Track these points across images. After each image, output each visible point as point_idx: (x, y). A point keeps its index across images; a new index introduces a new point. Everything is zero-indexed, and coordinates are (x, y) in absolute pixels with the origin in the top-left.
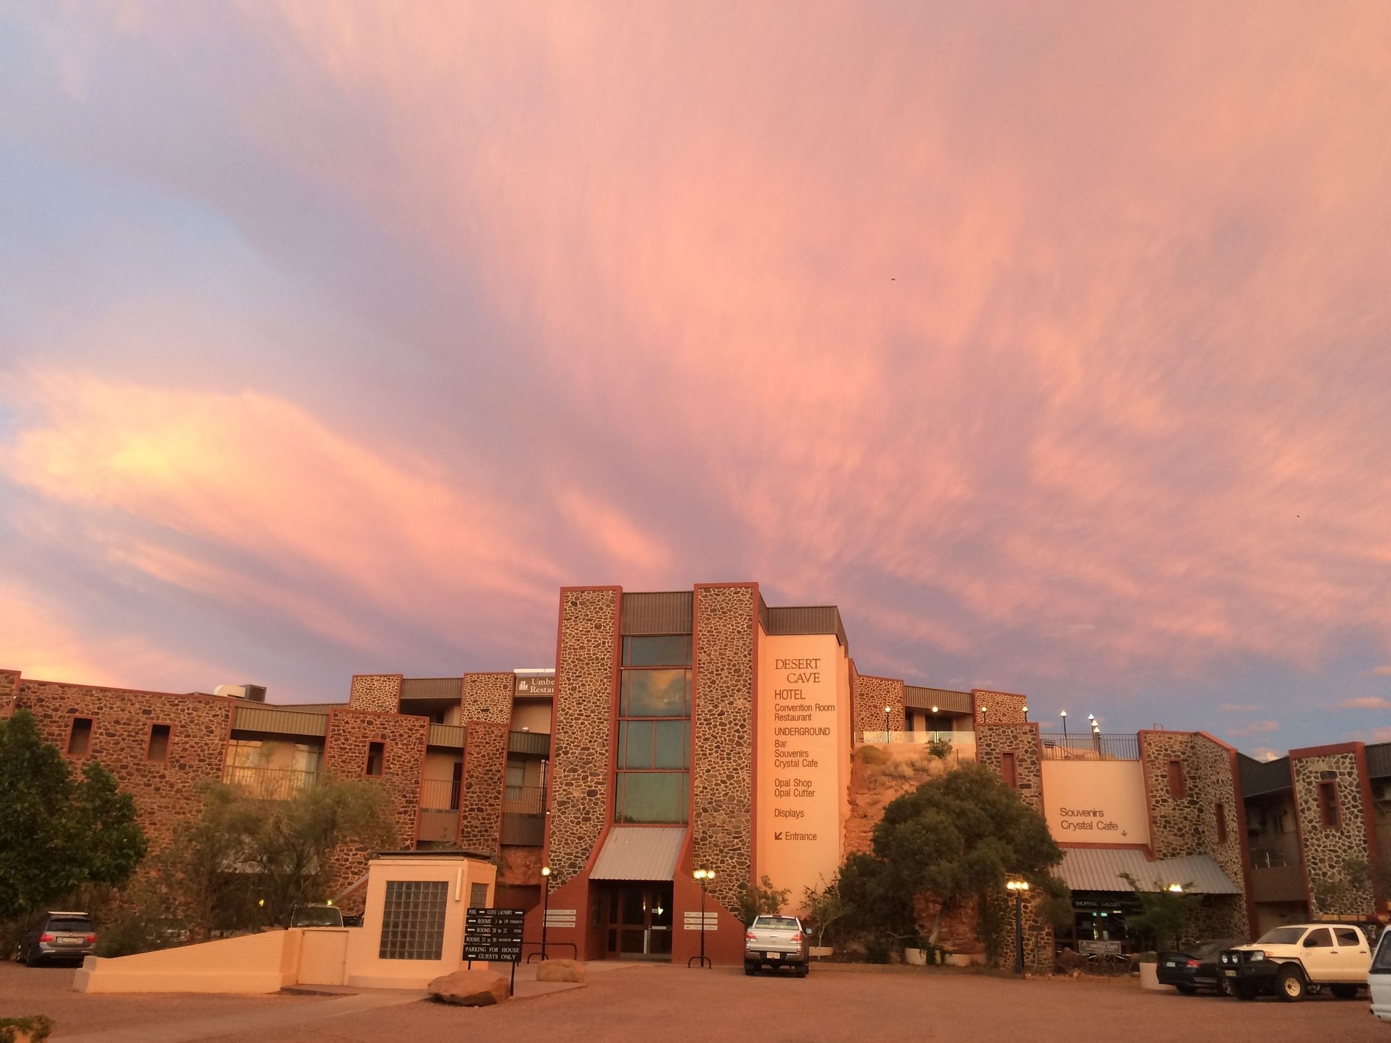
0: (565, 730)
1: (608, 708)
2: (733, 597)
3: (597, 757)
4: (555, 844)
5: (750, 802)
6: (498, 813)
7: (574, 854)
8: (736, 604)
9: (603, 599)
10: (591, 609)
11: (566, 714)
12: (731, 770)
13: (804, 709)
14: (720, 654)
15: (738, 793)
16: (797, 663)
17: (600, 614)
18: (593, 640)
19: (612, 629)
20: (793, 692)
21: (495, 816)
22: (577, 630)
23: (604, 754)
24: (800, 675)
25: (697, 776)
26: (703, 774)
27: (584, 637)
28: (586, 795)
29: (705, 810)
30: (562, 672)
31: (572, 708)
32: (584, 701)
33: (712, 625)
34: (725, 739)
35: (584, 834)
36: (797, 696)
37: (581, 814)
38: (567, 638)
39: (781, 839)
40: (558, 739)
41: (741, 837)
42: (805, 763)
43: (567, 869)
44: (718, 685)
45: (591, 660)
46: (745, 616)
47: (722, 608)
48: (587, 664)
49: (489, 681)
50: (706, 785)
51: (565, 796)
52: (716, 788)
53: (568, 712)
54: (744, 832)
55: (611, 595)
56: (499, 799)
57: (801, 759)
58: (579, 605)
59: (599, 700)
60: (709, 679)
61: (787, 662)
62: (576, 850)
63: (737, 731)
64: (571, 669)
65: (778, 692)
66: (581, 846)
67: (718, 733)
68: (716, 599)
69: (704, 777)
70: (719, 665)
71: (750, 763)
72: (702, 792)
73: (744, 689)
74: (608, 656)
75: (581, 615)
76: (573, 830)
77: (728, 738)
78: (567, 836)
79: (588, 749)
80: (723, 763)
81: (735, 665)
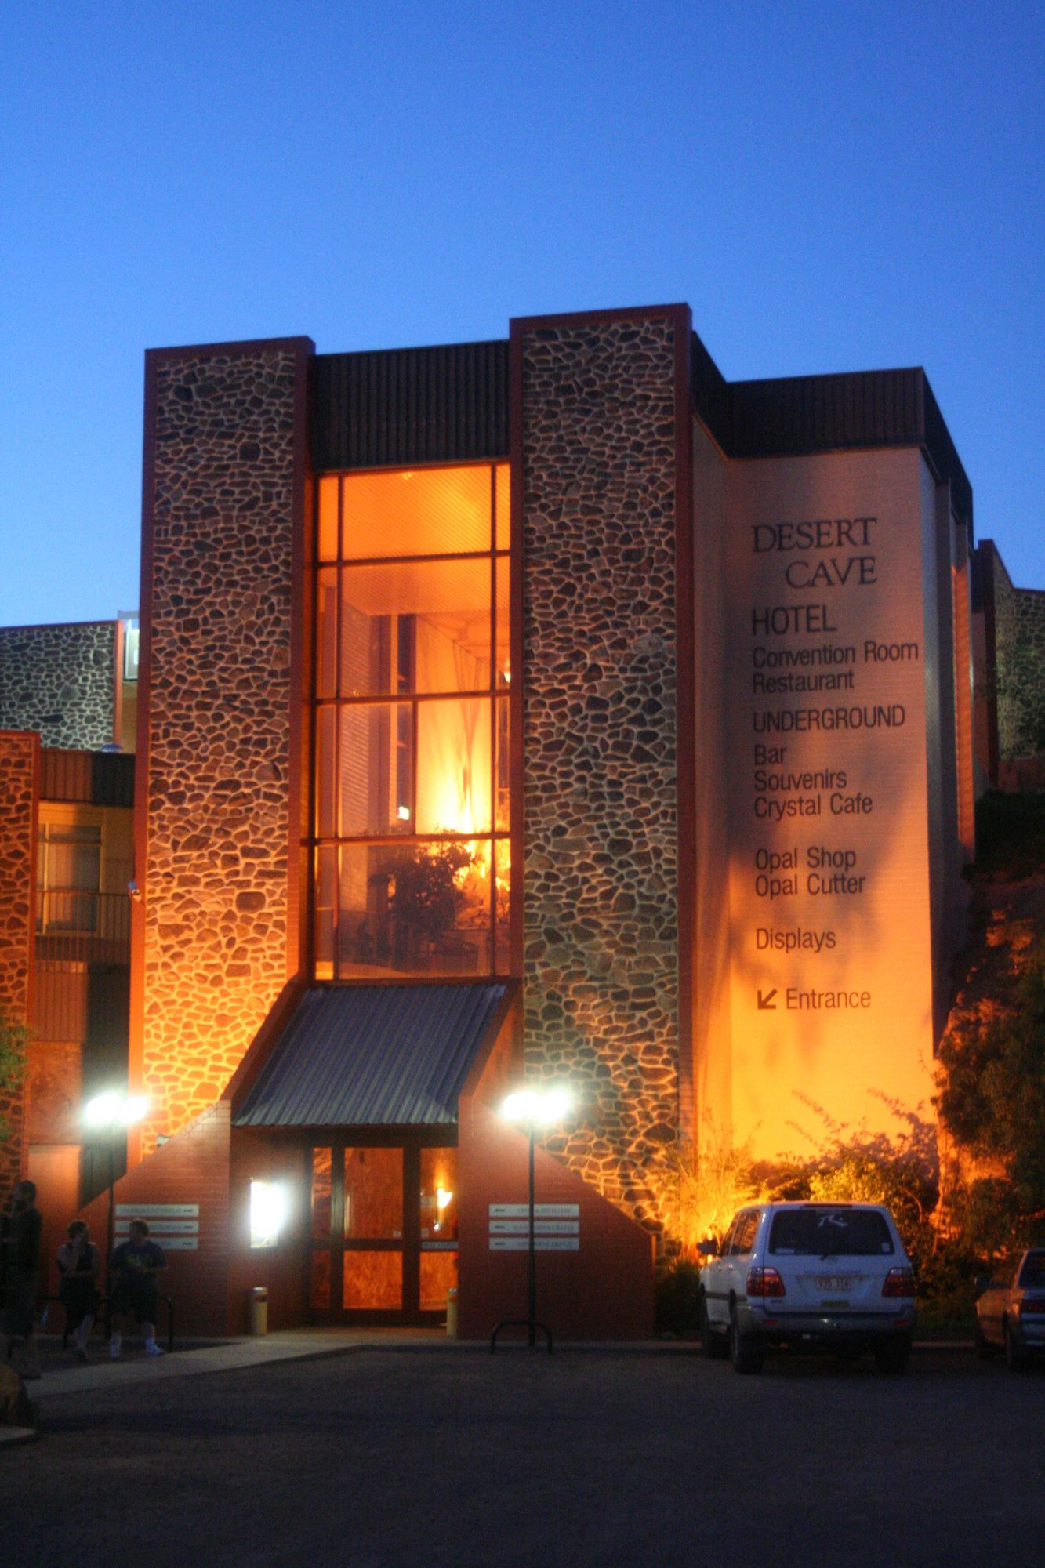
0: (171, 738)
1: (285, 673)
2: (620, 349)
3: (261, 806)
4: (158, 1036)
5: (675, 912)
6: (23, 962)
7: (210, 1063)
8: (626, 369)
9: (259, 375)
10: (228, 404)
11: (174, 694)
12: (622, 827)
13: (833, 658)
14: (587, 510)
15: (643, 890)
16: (813, 532)
17: (254, 418)
18: (237, 490)
19: (289, 457)
20: (803, 613)
21: (14, 972)
22: (193, 464)
23: (279, 798)
24: (822, 565)
25: (530, 847)
26: (547, 839)
27: (212, 484)
28: (234, 908)
29: (554, 937)
30: (160, 582)
31: (190, 678)
32: (219, 657)
33: (562, 432)
34: (604, 743)
35: (233, 1009)
36: (814, 624)
37: (224, 957)
38: (168, 489)
39: (773, 1007)
40: (155, 762)
41: (653, 1004)
42: (838, 804)
43: (191, 1100)
44: (581, 596)
45: (233, 546)
46: (651, 403)
47: (590, 382)
48: (225, 557)
49: (57, 645)
50: (554, 871)
51: (178, 910)
52: (581, 876)
53: (177, 690)
54: (659, 992)
55: (282, 363)
56: (24, 926)
57: (826, 794)
58: (195, 398)
59: (260, 653)
60: (557, 582)
61: (786, 531)
62: (215, 1052)
63: (638, 720)
64: (181, 573)
65: (760, 615)
66: (227, 1041)
67: (583, 729)
68: (570, 356)
69: (550, 848)
70: (583, 541)
71: (672, 806)
72: (544, 888)
73: (654, 604)
74: (278, 532)
75: (204, 423)
76: (203, 1000)
77: (610, 742)
78: (189, 1015)
79: (235, 785)
80: (601, 808)
81: (626, 539)
